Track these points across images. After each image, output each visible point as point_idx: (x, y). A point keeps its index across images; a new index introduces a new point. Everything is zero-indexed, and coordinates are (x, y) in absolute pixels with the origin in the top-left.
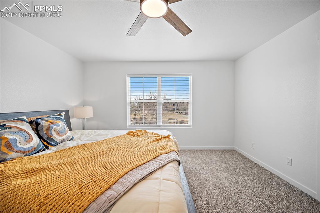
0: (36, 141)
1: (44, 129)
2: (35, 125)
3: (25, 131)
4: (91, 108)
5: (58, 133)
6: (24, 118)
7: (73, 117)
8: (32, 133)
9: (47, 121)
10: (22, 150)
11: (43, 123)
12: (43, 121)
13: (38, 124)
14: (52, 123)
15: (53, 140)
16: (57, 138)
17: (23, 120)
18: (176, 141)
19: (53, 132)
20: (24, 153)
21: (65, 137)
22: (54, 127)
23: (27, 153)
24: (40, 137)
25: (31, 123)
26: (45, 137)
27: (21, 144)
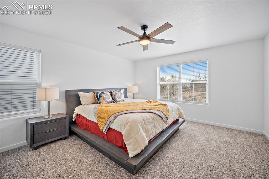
0: (111, 99)
1: (114, 95)
2: (111, 93)
3: (108, 95)
4: (137, 87)
5: (118, 97)
6: (108, 90)
7: (129, 92)
8: (110, 96)
9: (115, 92)
10: (107, 101)
11: (114, 93)
12: (114, 92)
13: (112, 93)
14: (116, 93)
15: (116, 100)
16: (118, 99)
17: (108, 91)
18: (182, 111)
19: (116, 97)
20: (107, 102)
21: (120, 99)
22: (117, 95)
23: (108, 102)
24: (112, 98)
25: (110, 92)
26: (114, 98)
27: (107, 99)
